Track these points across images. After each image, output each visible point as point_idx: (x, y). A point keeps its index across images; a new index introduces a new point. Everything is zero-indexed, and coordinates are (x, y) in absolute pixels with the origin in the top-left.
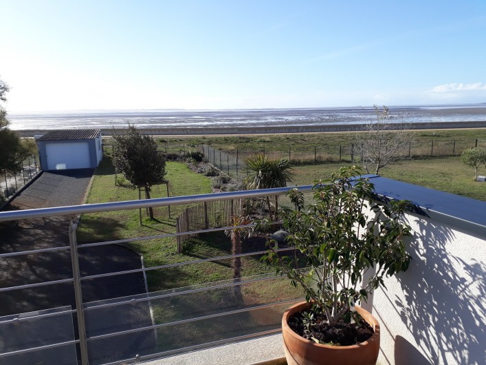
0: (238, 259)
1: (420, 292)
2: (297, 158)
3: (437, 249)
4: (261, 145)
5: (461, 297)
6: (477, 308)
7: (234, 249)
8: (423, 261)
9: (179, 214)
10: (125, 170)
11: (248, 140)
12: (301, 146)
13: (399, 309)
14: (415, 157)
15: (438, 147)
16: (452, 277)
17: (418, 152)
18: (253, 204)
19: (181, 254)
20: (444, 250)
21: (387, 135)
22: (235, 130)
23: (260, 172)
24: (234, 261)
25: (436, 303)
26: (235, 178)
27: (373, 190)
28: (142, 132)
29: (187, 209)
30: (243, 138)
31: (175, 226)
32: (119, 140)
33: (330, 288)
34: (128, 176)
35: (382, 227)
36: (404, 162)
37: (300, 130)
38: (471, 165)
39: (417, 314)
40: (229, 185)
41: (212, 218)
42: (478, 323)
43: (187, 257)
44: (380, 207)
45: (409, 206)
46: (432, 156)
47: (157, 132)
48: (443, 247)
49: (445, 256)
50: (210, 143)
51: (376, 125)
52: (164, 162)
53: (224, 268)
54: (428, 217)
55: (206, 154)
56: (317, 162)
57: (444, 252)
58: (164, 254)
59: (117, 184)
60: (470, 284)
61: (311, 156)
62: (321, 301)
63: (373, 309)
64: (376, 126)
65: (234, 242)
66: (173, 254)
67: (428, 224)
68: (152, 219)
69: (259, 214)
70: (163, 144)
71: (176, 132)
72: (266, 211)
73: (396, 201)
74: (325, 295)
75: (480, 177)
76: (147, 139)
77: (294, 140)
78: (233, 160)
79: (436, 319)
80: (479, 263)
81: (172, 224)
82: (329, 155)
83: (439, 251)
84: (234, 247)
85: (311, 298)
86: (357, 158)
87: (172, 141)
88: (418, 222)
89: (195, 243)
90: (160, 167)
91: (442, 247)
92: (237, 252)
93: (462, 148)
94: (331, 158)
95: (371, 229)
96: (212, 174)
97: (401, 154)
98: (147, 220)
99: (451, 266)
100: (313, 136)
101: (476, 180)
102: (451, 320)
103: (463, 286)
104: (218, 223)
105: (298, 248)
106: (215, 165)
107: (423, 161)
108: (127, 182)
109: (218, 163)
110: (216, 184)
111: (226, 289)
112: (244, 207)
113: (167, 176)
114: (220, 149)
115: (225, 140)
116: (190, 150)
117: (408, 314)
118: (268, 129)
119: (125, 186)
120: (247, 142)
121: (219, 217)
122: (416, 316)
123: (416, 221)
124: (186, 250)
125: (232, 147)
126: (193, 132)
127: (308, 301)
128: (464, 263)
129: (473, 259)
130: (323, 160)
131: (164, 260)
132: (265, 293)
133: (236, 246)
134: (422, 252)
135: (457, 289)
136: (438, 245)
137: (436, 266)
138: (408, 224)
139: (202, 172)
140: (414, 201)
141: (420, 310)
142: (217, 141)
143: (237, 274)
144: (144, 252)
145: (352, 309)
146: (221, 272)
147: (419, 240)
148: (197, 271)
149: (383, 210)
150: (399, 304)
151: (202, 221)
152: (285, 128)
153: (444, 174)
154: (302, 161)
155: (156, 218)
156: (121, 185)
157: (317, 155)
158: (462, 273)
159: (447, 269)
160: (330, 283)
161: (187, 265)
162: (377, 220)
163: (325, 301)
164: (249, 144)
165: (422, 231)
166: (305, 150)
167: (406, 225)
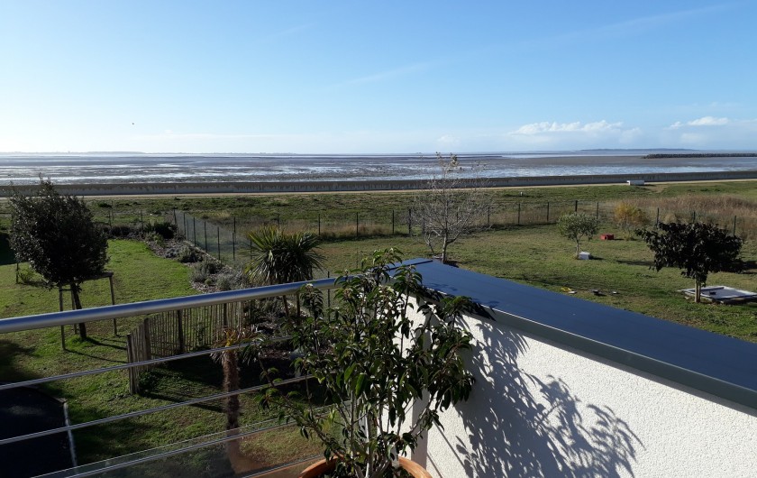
0: (235, 398)
1: (487, 429)
2: (330, 231)
3: (506, 364)
4: (274, 210)
5: (539, 433)
6: (558, 445)
7: (226, 382)
8: (490, 383)
9: (132, 328)
10: (34, 257)
11: (252, 203)
12: (335, 211)
13: (463, 457)
14: (497, 227)
15: (527, 211)
16: (527, 404)
17: (500, 219)
18: (261, 305)
19: (137, 396)
20: (516, 366)
21: (457, 196)
22: (231, 187)
23: (271, 254)
24: (227, 401)
25: (508, 443)
26: (230, 265)
27: (419, 283)
28: (65, 191)
29: (146, 320)
30: (244, 199)
31: (125, 349)
32: (24, 205)
33: (363, 435)
34: (39, 266)
35: (435, 336)
36: (482, 234)
37: (334, 187)
38: (569, 237)
39: (485, 461)
40: (221, 277)
41: (190, 333)
42: (560, 466)
43: (146, 401)
44: (432, 306)
45: (467, 305)
46: (519, 225)
47: (94, 190)
48: (514, 361)
49: (517, 374)
50: (187, 207)
51: (441, 181)
52: (105, 240)
53: (211, 414)
54: (493, 319)
55: (181, 226)
56: (360, 236)
57: (515, 369)
58: (106, 397)
59: (20, 280)
60: (549, 412)
61: (349, 227)
62: (348, 456)
63: (428, 460)
64: (440, 183)
65: (226, 370)
66: (122, 397)
67: (494, 330)
68: (84, 338)
69: (270, 321)
70: (105, 211)
71: (128, 190)
72: (282, 315)
73: (451, 297)
74: (355, 447)
75: (583, 253)
76: (75, 202)
77: (325, 202)
78: (226, 236)
79: (510, 467)
80: (557, 380)
81: (120, 345)
82: (379, 225)
83: (509, 366)
84: (226, 379)
85: (332, 454)
86: (417, 229)
87: (120, 205)
88: (481, 327)
89: (160, 376)
90: (98, 250)
91: (512, 362)
92: (232, 388)
93: (558, 213)
94: (380, 230)
95: (419, 341)
96: (191, 258)
97: (477, 223)
98: (75, 341)
99: (525, 389)
100: (354, 197)
101: (577, 258)
102: (528, 466)
103: (541, 417)
104: (200, 340)
105: (315, 376)
106: (197, 244)
107: (507, 232)
108: (38, 277)
109: (202, 240)
110: (198, 275)
111: (214, 447)
112: (245, 310)
113: (111, 263)
114: (205, 217)
115: (214, 202)
116: (153, 220)
117: (473, 463)
118: (284, 186)
119: (32, 284)
120: (252, 206)
121: (202, 331)
122: (483, 464)
123: (478, 325)
124: (146, 387)
125: (225, 214)
126: (158, 190)
127: (328, 459)
128: (540, 383)
129: (551, 376)
130: (370, 233)
131: (106, 407)
132: (280, 448)
133: (230, 377)
134: (488, 370)
135: (533, 420)
136: (508, 359)
137: (507, 389)
138: (468, 330)
139: (173, 256)
140: (474, 296)
141: (489, 455)
142: (200, 204)
143: (233, 423)
144: (70, 397)
145: (395, 464)
146: (207, 421)
147: (483, 352)
148: (164, 423)
149: (435, 311)
150: (462, 450)
151: (173, 338)
152: (311, 184)
153: (535, 251)
154: (338, 235)
155: (91, 336)
156: (27, 282)
157: (360, 226)
158: (539, 398)
159: (521, 393)
160: (364, 427)
161: (147, 414)
162: (428, 325)
163: (355, 455)
164: (254, 209)
165: (486, 341)
166: (342, 217)
167: (466, 332)
